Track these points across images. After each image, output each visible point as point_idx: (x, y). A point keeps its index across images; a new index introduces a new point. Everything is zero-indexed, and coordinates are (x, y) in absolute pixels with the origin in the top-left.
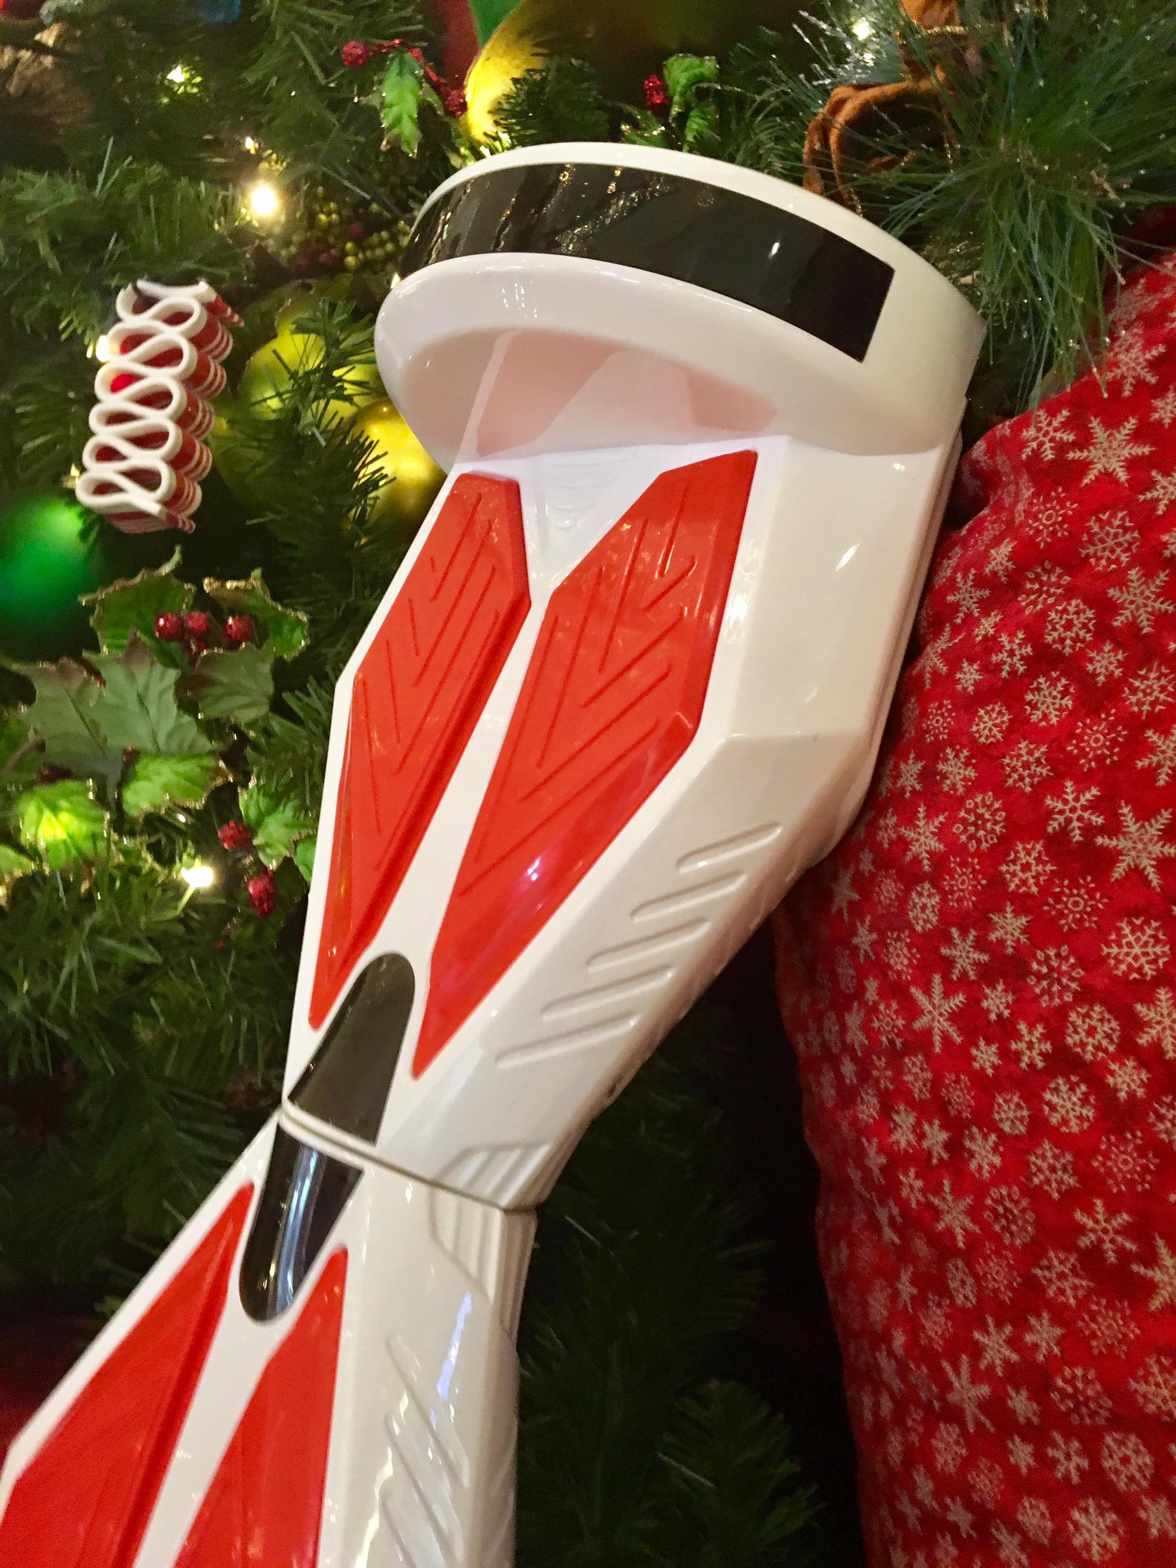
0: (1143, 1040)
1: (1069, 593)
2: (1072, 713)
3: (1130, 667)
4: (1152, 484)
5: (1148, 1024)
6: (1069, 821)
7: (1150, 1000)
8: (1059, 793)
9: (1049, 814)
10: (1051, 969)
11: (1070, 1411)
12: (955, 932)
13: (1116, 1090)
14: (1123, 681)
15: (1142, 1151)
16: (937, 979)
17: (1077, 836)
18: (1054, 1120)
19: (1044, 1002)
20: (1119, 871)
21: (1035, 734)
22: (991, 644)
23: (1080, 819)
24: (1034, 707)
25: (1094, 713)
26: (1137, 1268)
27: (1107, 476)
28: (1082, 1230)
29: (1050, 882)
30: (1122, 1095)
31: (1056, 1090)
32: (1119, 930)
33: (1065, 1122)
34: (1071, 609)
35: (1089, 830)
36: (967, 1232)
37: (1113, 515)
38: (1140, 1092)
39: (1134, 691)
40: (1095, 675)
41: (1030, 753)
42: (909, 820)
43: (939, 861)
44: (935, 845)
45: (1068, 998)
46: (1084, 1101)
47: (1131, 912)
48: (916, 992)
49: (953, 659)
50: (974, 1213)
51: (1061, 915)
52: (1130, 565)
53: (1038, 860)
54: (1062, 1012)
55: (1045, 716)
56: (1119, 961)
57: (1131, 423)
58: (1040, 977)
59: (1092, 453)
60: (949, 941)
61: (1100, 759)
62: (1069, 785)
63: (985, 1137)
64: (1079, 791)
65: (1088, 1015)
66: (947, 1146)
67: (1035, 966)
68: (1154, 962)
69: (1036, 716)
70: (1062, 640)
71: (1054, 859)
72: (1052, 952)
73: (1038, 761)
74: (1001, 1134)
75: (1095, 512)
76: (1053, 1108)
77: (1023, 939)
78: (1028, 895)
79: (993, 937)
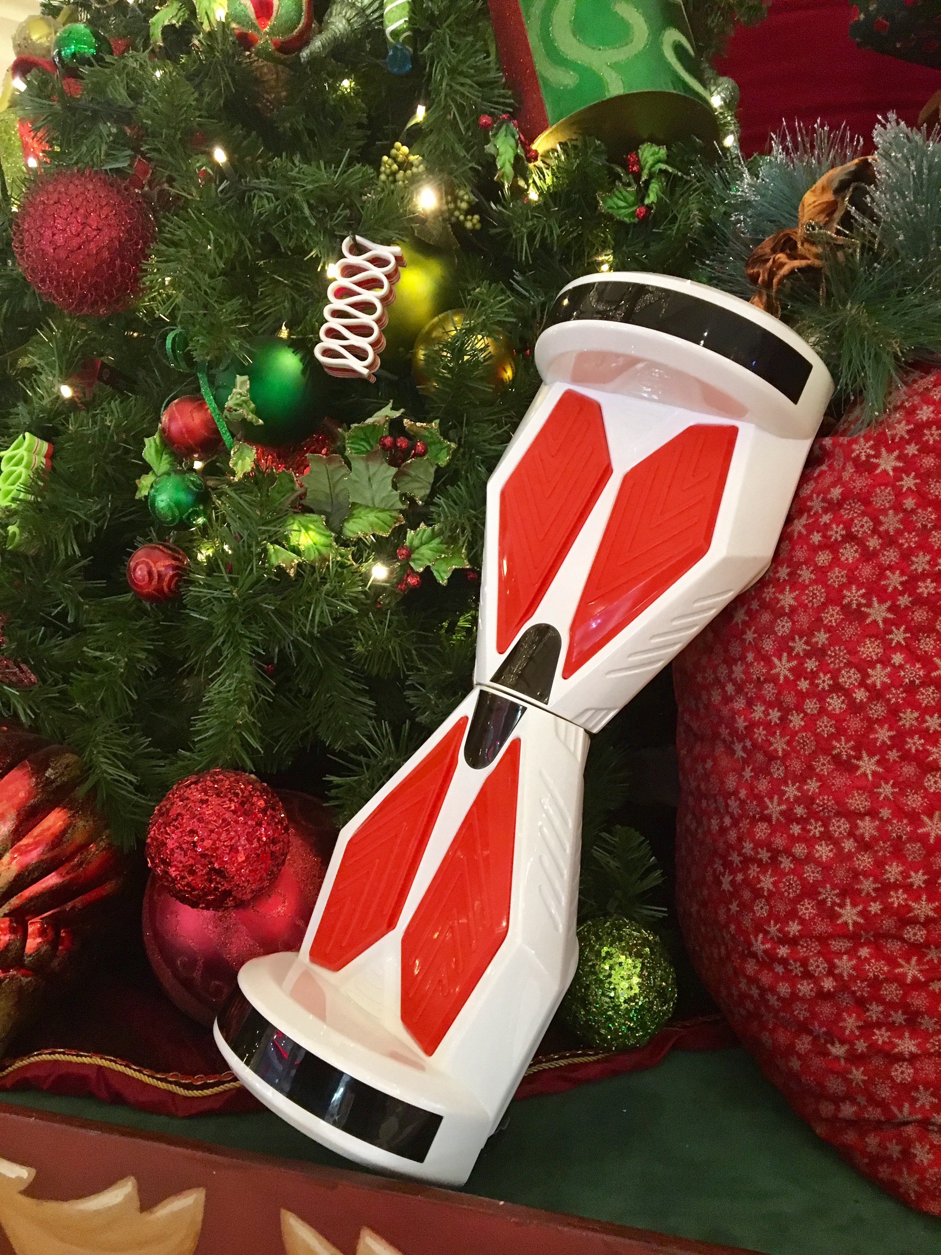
0: (869, 682)
1: (864, 514)
2: (858, 560)
3: (883, 546)
4: (901, 479)
5: (872, 676)
6: (852, 600)
7: (873, 668)
8: (850, 590)
9: (844, 597)
10: (836, 654)
11: (820, 811)
12: (797, 637)
13: (856, 699)
14: (879, 551)
15: (862, 720)
16: (785, 654)
17: (854, 606)
18: (830, 708)
19: (832, 666)
20: (868, 621)
21: (842, 566)
22: (827, 527)
23: (857, 600)
24: (843, 555)
25: (867, 561)
26: (854, 761)
27: (885, 472)
28: (834, 748)
29: (841, 622)
30: (858, 701)
31: (832, 698)
32: (865, 642)
33: (834, 709)
34: (864, 520)
35: (859, 605)
36: (783, 750)
37: (886, 488)
38: (865, 700)
39: (884, 555)
40: (869, 546)
41: (839, 572)
42: (782, 591)
43: (793, 610)
44: (793, 602)
45: (842, 665)
46: (843, 702)
47: (870, 637)
48: (775, 660)
49: (810, 528)
50: (789, 743)
51: (844, 635)
52: (890, 508)
53: (837, 613)
54: (839, 670)
55: (847, 559)
56: (863, 653)
57: (896, 453)
58: (830, 656)
59: (880, 461)
60: (793, 639)
61: (867, 579)
62: (854, 587)
63: (798, 715)
64: (858, 590)
65: (848, 672)
66: (780, 719)
67: (829, 653)
68: (877, 654)
69: (843, 559)
70: (858, 531)
71: (843, 614)
72: (837, 648)
73: (842, 576)
74: (806, 714)
75: (880, 485)
76: (830, 704)
77: (826, 642)
78: (831, 626)
79: (814, 640)
